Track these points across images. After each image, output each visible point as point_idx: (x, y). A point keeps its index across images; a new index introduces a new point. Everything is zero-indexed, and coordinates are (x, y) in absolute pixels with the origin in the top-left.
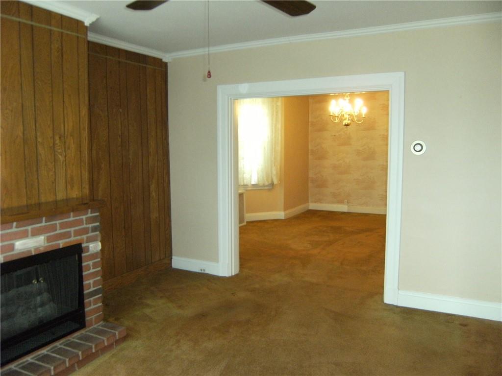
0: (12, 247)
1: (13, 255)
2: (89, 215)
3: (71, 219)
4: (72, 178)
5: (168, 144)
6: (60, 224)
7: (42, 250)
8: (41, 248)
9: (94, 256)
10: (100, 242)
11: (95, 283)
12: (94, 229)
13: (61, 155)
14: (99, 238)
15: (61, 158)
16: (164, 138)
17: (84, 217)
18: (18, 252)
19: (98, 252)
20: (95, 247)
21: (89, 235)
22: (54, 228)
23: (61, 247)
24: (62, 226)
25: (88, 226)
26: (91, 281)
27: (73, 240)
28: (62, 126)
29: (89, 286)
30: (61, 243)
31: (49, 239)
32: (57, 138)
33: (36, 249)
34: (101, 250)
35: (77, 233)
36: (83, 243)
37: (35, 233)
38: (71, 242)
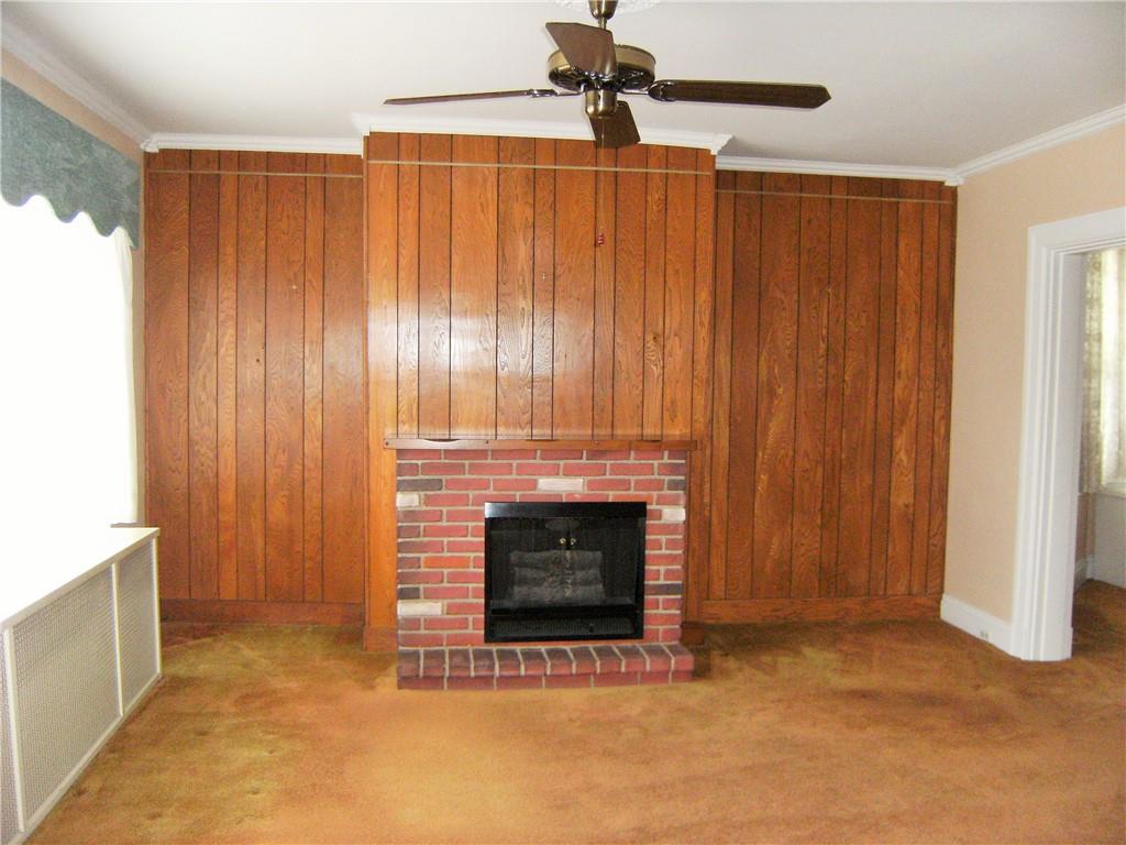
0: (534, 485)
1: (532, 495)
2: (666, 460)
3: (631, 461)
4: (673, 402)
5: (950, 357)
6: (611, 465)
7: (578, 498)
8: (577, 496)
9: (670, 529)
10: (685, 507)
11: (668, 574)
12: (674, 485)
13: (656, 365)
14: (683, 501)
15: (656, 371)
16: (940, 343)
17: (656, 463)
18: (540, 493)
19: (677, 525)
20: (676, 514)
21: (663, 492)
22: (602, 470)
23: (610, 501)
24: (615, 470)
25: (662, 477)
26: (662, 569)
27: (632, 495)
28: (661, 320)
29: (657, 575)
30: (612, 496)
31: (590, 485)
32: (650, 337)
33: (570, 494)
34: (684, 522)
35: (640, 485)
36: (651, 504)
37: (569, 472)
38: (629, 496)
